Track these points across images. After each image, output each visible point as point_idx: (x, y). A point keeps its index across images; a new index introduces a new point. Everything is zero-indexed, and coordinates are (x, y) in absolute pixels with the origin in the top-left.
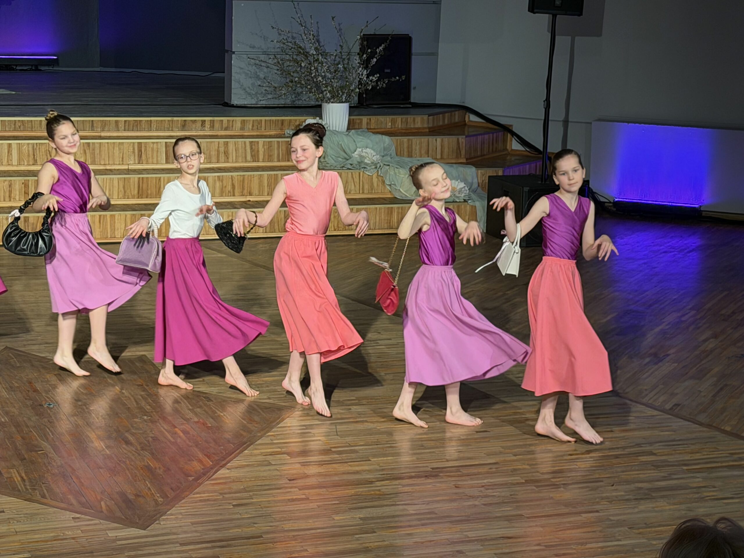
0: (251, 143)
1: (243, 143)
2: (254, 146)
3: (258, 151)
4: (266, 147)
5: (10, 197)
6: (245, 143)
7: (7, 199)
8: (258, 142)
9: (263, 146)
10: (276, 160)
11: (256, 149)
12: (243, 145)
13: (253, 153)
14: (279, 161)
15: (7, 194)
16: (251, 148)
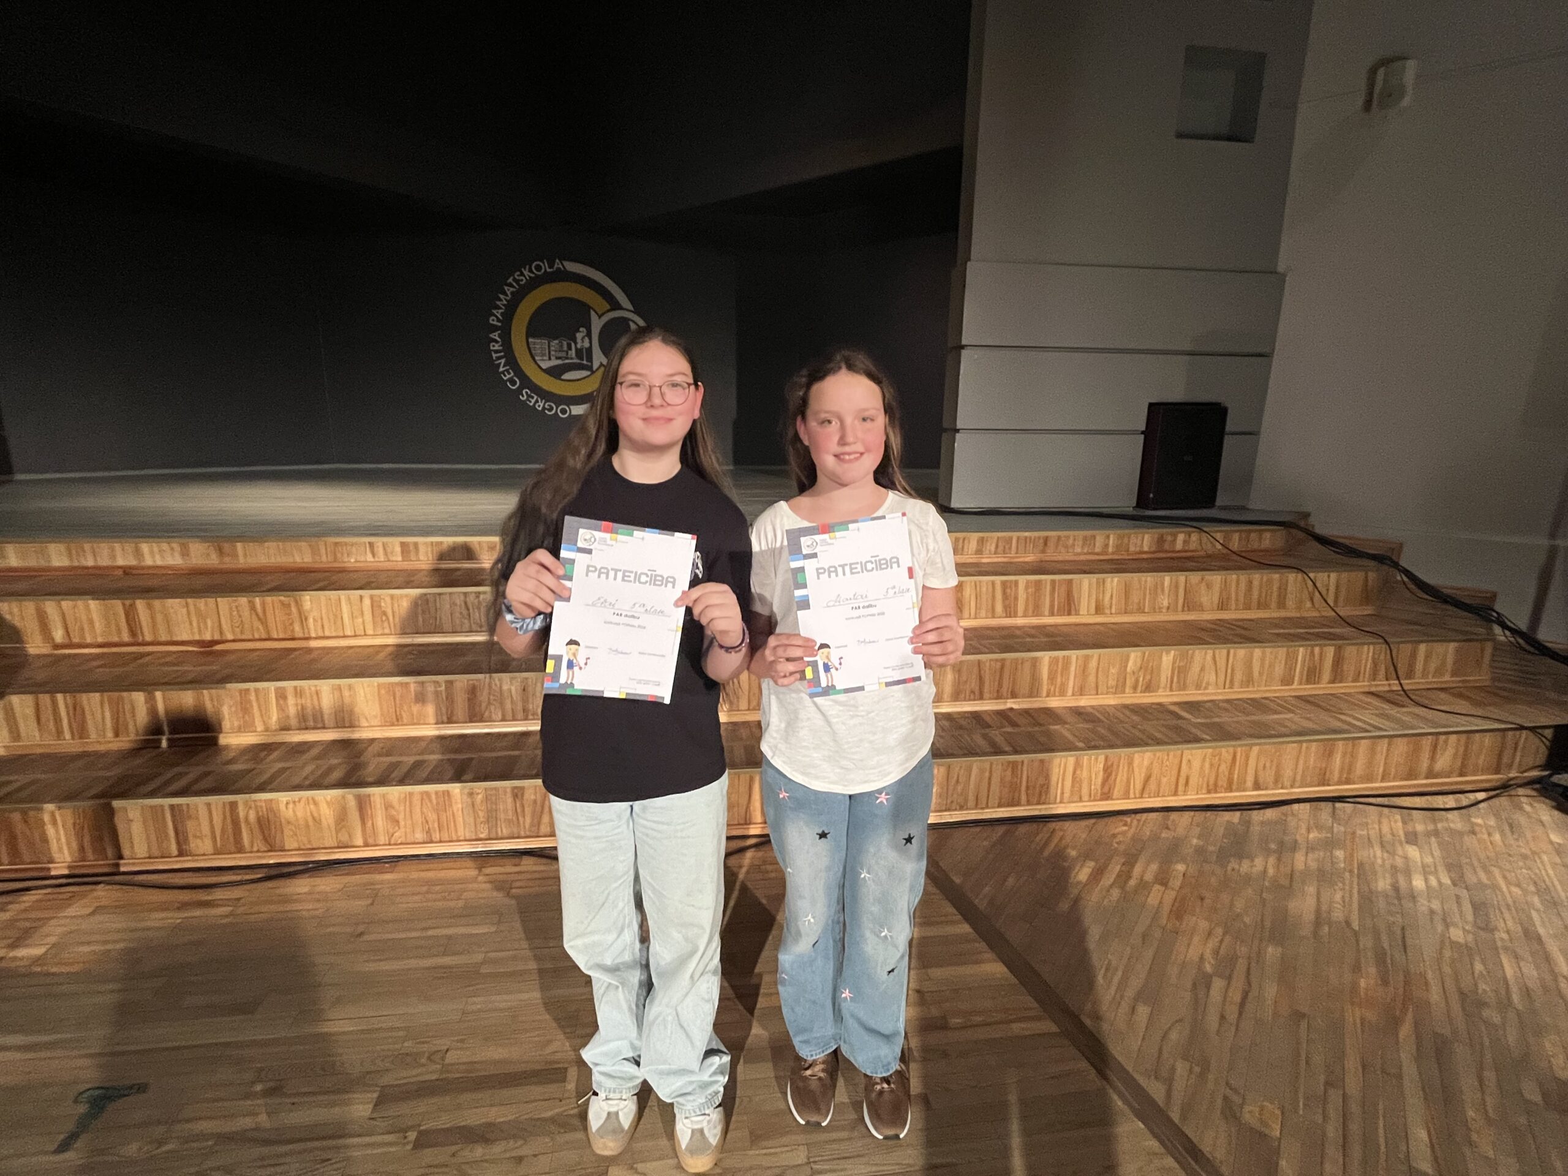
0: (1004, 583)
1: (990, 583)
2: (1008, 591)
3: (1016, 598)
4: (1030, 590)
5: (525, 710)
6: (993, 583)
7: (520, 715)
8: (1016, 582)
9: (1027, 587)
10: (1047, 613)
11: (1013, 594)
12: (990, 587)
13: (1007, 602)
14: (1052, 614)
15: (520, 707)
16: (1004, 593)
